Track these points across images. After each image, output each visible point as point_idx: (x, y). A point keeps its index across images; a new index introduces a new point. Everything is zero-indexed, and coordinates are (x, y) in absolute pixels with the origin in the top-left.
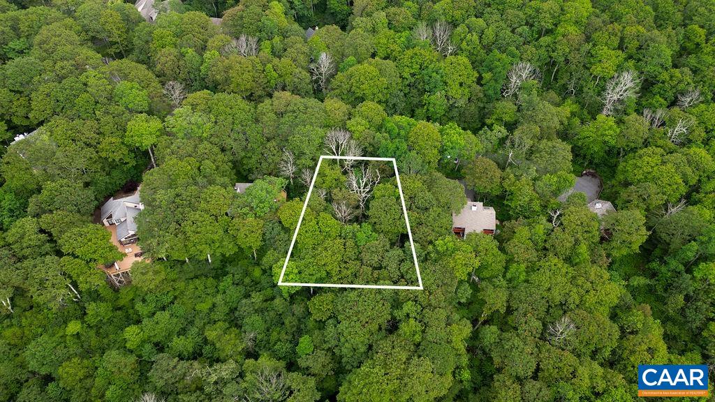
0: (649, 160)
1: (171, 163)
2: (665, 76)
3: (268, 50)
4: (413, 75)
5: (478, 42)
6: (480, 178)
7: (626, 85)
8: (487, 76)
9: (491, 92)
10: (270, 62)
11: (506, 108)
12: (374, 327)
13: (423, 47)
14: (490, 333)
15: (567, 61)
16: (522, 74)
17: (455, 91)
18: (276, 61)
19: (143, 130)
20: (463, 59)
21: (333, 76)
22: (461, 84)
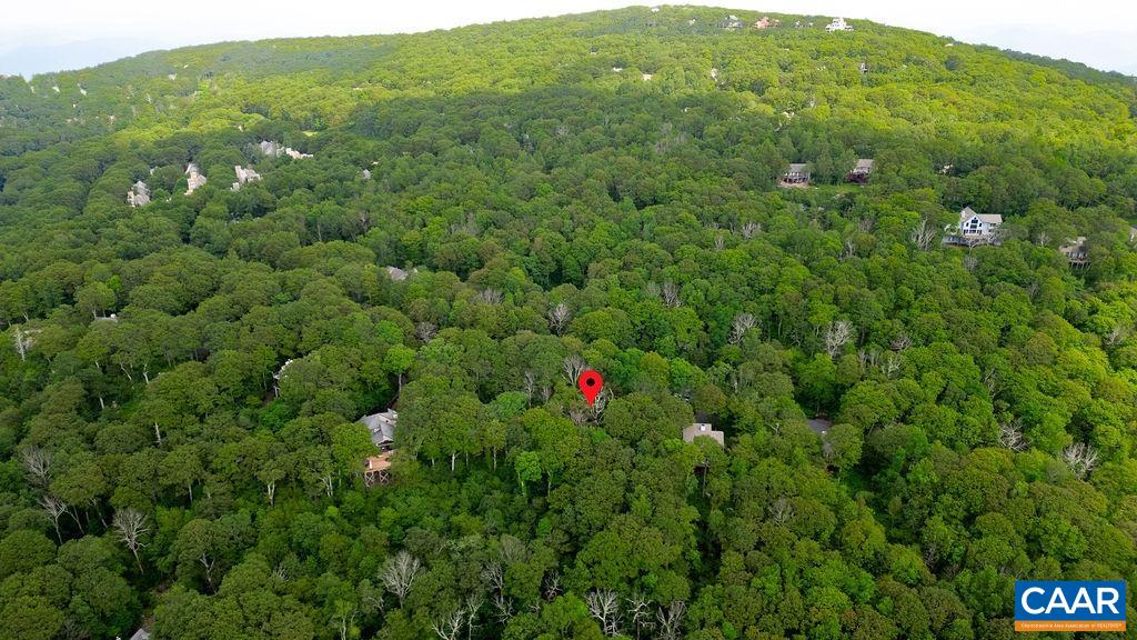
0: (863, 389)
1: (427, 377)
2: (877, 325)
3: (511, 301)
4: (642, 323)
5: (703, 297)
6: (706, 401)
7: (843, 332)
8: (712, 324)
9: (717, 338)
10: (512, 308)
11: (731, 349)
12: (609, 505)
13: (652, 300)
14: (716, 516)
15: (786, 314)
16: (746, 324)
17: (683, 336)
18: (518, 308)
19: (402, 355)
20: (691, 310)
21: (569, 322)
22: (689, 331)
